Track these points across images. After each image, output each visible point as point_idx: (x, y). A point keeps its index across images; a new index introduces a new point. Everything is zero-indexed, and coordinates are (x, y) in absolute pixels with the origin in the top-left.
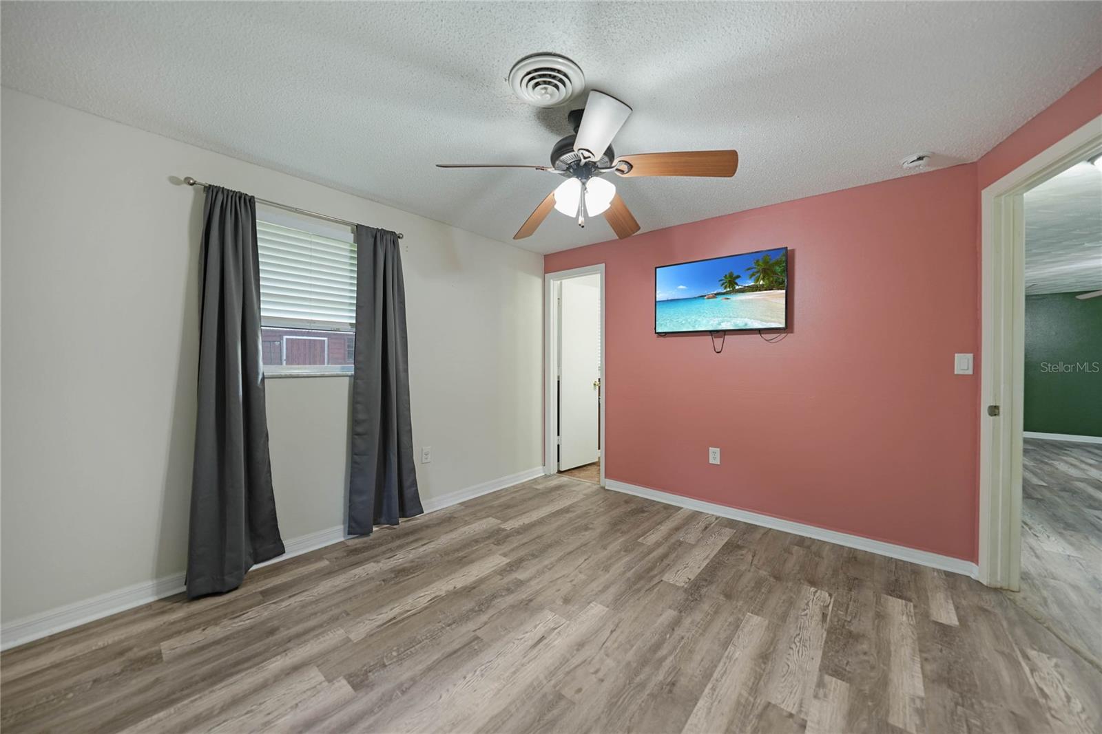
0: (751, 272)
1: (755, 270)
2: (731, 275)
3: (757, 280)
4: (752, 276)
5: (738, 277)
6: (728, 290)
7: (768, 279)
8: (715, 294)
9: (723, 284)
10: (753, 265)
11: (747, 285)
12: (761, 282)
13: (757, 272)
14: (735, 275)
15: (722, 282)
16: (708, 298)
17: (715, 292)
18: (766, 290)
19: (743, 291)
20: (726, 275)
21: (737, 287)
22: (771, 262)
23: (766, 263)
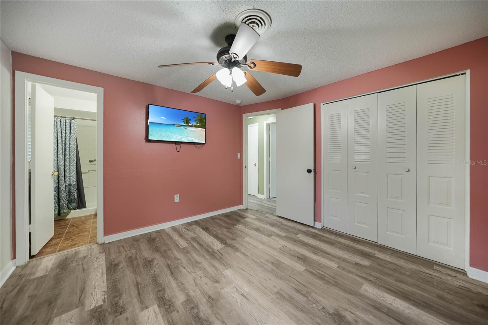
0: (195, 119)
1: (197, 119)
2: (187, 118)
3: (197, 123)
4: (196, 121)
5: (190, 120)
6: (186, 124)
7: (201, 124)
8: (180, 125)
9: (183, 122)
10: (196, 117)
11: (193, 124)
12: (199, 124)
13: (198, 120)
14: (189, 119)
15: (184, 120)
16: (177, 126)
17: (180, 124)
18: (200, 128)
19: (192, 126)
20: (185, 118)
21: (190, 124)
22: (203, 117)
23: (201, 117)
